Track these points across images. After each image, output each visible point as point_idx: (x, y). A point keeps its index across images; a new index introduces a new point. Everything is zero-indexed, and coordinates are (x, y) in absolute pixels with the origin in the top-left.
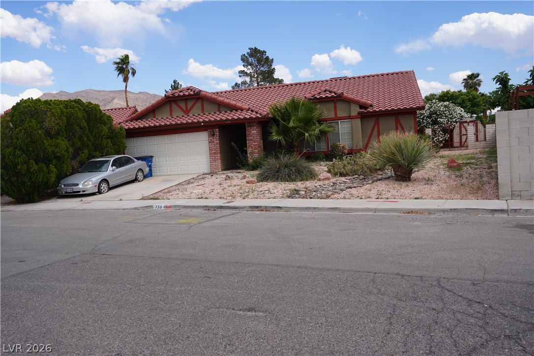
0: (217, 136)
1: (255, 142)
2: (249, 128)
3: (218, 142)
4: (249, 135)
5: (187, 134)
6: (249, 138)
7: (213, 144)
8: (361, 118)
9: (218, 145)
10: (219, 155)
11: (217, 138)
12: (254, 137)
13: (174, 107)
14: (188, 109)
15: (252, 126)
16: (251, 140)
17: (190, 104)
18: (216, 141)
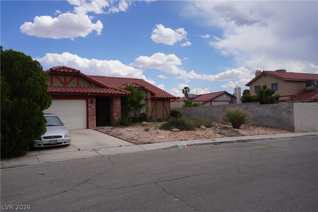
0: (94, 104)
1: (118, 109)
2: (115, 100)
3: (95, 107)
4: (115, 104)
5: (69, 101)
6: (115, 106)
7: (91, 109)
8: (151, 100)
9: (95, 110)
10: (95, 116)
11: (95, 105)
12: (118, 106)
13: (55, 79)
14: (67, 82)
15: (117, 99)
16: (116, 108)
17: (68, 79)
18: (93, 107)
